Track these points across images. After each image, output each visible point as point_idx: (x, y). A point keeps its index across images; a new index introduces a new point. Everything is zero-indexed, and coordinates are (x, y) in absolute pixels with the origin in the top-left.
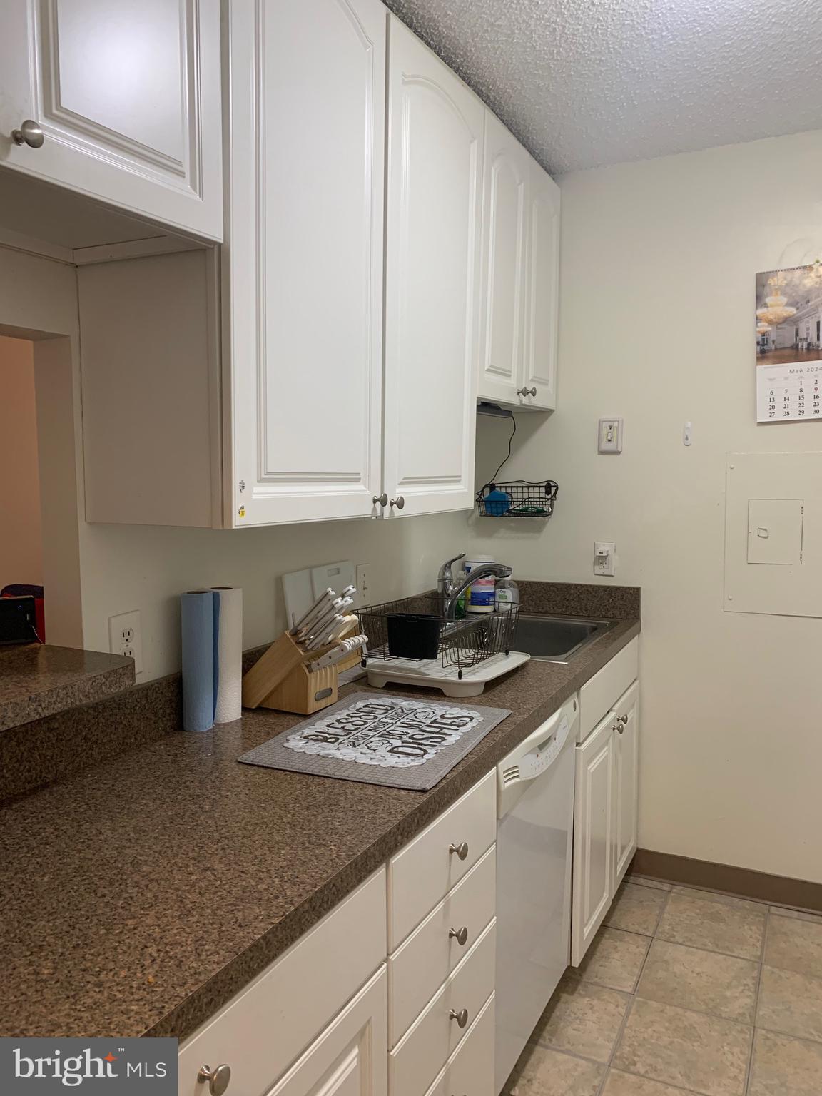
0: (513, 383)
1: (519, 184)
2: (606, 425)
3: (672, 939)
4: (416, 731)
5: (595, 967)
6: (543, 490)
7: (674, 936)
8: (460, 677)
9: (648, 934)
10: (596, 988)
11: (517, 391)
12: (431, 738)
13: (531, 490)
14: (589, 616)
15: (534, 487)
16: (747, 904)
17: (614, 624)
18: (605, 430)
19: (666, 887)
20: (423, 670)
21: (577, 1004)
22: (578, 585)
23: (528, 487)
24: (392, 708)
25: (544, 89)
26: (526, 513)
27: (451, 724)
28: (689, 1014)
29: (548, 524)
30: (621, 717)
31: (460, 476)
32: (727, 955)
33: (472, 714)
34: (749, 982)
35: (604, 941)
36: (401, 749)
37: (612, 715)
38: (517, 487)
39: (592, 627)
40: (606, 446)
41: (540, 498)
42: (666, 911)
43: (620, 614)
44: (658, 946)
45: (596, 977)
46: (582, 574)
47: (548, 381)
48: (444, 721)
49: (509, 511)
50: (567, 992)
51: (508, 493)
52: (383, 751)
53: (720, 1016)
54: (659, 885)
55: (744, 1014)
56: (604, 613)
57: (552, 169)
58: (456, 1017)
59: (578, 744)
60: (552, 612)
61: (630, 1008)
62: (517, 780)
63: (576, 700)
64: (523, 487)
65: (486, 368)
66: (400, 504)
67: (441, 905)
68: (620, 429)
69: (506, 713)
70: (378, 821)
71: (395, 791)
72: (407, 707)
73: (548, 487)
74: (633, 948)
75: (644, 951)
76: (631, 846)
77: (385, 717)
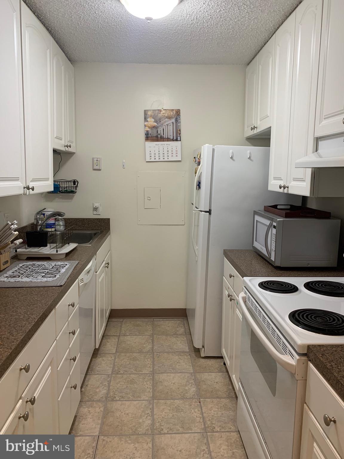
0: (63, 142)
1: (62, 66)
2: (95, 159)
3: (125, 335)
4: (48, 271)
5: (102, 348)
6: (72, 183)
7: (126, 334)
8: (57, 252)
9: (118, 335)
10: (103, 354)
11: (64, 146)
12: (55, 272)
13: (67, 183)
14: (92, 229)
15: (69, 182)
16: (146, 320)
17: (102, 232)
18: (95, 162)
19: (121, 320)
20: (40, 251)
21: (99, 360)
22: (87, 218)
23: (66, 182)
24: (34, 265)
25: (73, 34)
26: (67, 192)
27: (59, 267)
28: (134, 354)
29: (75, 196)
30: (107, 263)
31: (49, 178)
32: (143, 335)
33: (66, 263)
34: (150, 341)
35: (103, 341)
36: (46, 276)
37: (104, 262)
38: (62, 182)
39: (94, 233)
40: (96, 167)
41: (71, 186)
42: (122, 327)
43: (103, 228)
44: (122, 338)
45: (103, 351)
46: (89, 214)
47: (73, 142)
48: (57, 266)
49: (59, 191)
50: (94, 358)
51: (59, 184)
52: (40, 277)
53: (143, 352)
54: (119, 320)
55: (150, 350)
56: (97, 228)
57: (71, 60)
58: (72, 359)
59: (96, 272)
60: (78, 229)
61: (116, 357)
62: (83, 283)
63: (95, 257)
64: (64, 182)
65: (55, 137)
66: (33, 189)
67: (67, 323)
68: (100, 161)
69: (77, 262)
70: (50, 296)
71: (51, 288)
72: (40, 264)
73: (74, 182)
74: (114, 340)
75: (117, 340)
76: (110, 308)
77: (34, 268)
